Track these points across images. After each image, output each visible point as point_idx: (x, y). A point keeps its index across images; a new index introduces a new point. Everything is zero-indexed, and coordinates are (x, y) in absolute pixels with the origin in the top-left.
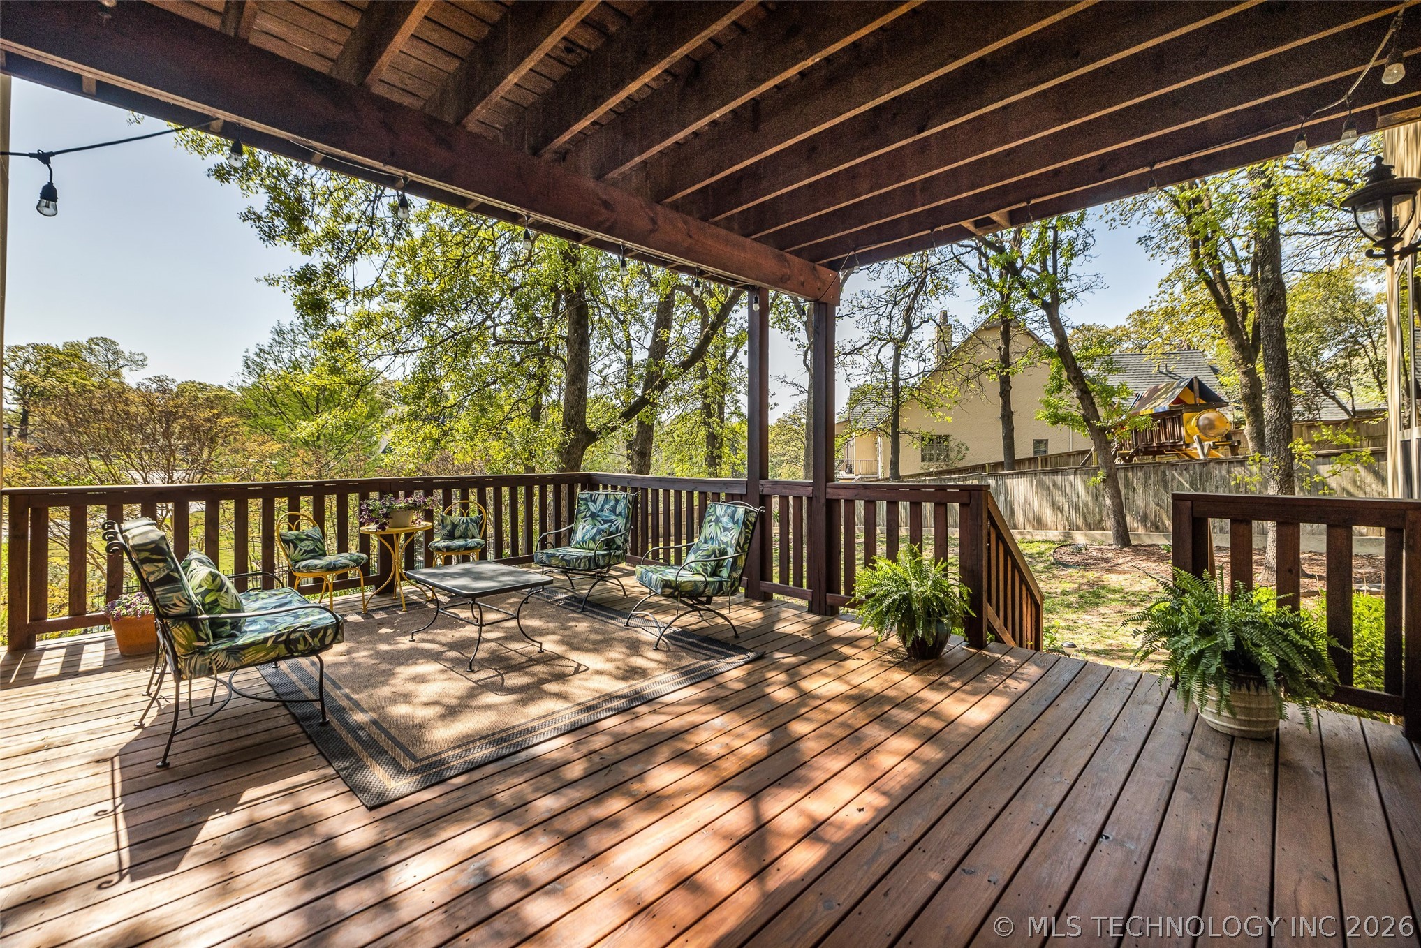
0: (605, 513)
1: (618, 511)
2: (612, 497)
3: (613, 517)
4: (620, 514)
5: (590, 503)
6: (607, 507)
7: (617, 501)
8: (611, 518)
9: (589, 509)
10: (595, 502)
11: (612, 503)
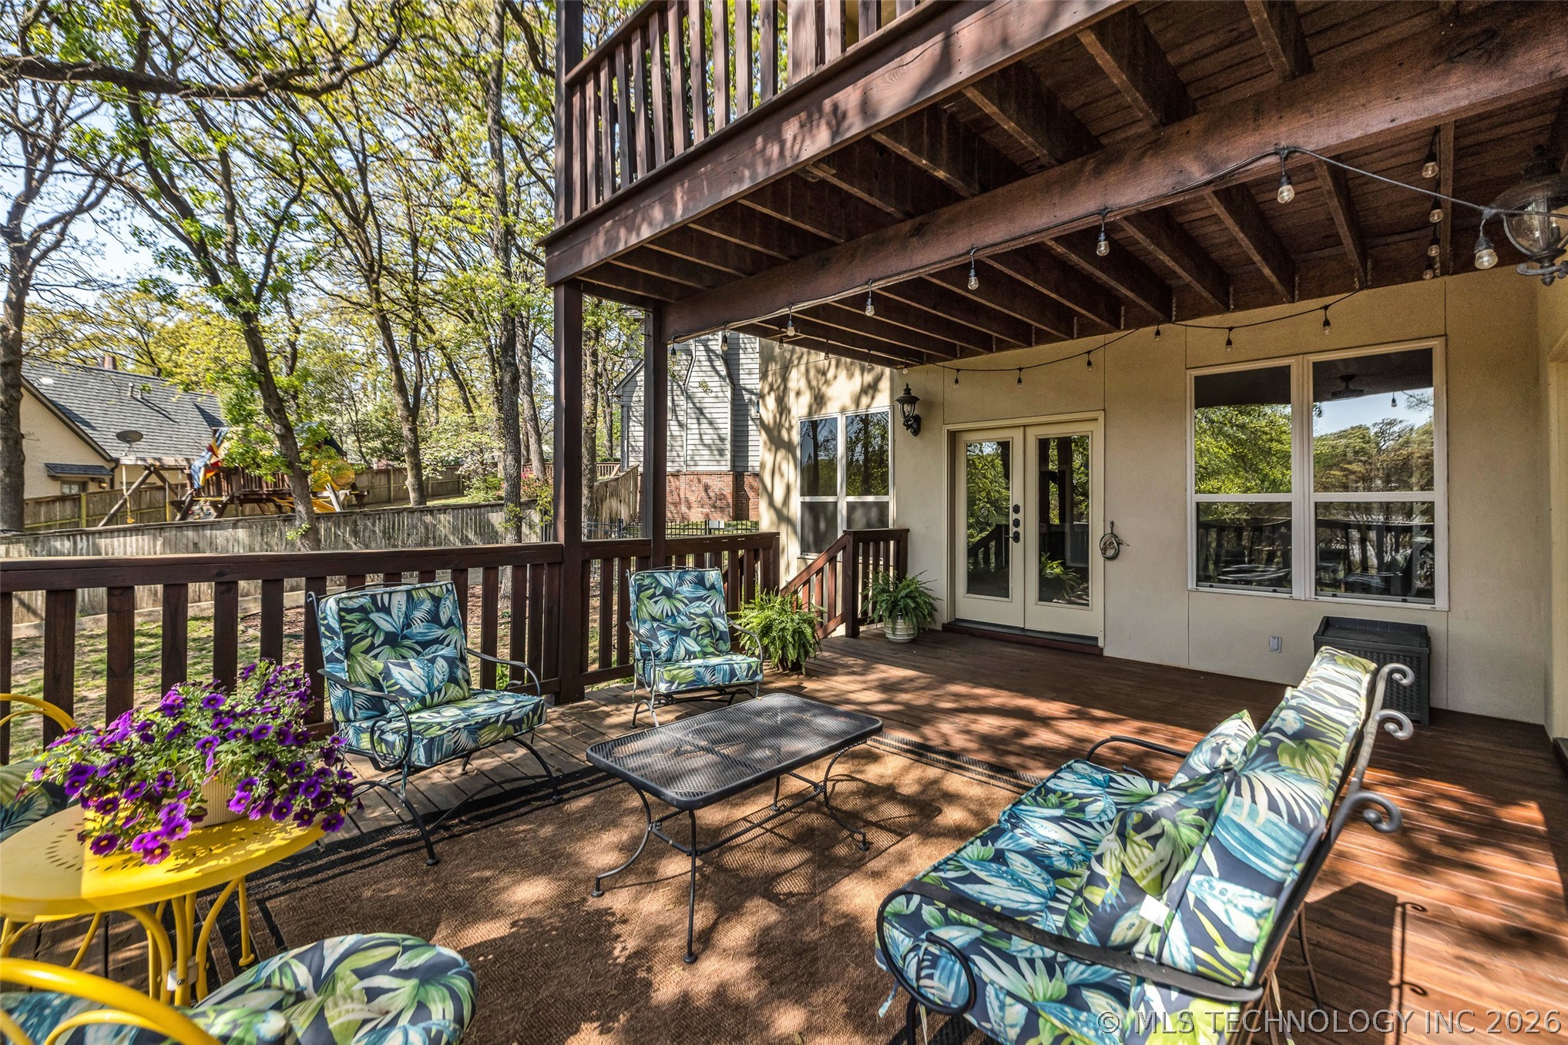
0: (418, 628)
1: (444, 619)
2: (422, 594)
3: (439, 632)
4: (450, 623)
5: (375, 616)
6: (418, 614)
7: (436, 600)
8: (433, 635)
9: (377, 628)
10: (387, 610)
11: (428, 605)
